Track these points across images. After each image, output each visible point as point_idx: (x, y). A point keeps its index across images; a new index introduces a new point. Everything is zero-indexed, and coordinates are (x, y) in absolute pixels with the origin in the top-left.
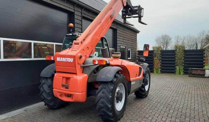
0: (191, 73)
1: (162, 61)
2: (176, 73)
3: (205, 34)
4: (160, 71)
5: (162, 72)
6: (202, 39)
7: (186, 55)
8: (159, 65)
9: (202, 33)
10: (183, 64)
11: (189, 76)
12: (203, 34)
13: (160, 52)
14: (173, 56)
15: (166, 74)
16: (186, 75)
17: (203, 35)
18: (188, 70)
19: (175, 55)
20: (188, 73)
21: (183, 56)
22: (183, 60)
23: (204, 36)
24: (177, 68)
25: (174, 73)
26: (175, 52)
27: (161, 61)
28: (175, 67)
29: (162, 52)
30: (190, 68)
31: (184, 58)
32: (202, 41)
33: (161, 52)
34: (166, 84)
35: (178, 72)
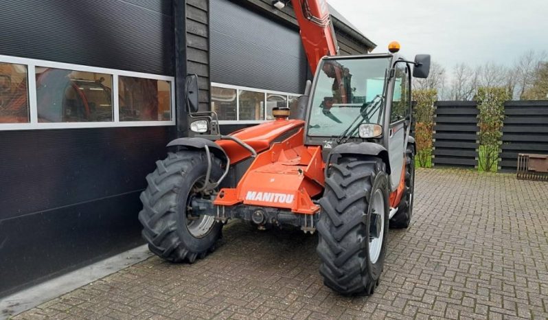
0: (524, 169)
1: (437, 132)
2: (476, 167)
3: (534, 61)
4: (432, 162)
5: (436, 164)
6: (524, 72)
7: (507, 115)
8: (430, 144)
9: (527, 58)
10: (500, 143)
11: (518, 178)
12: (529, 60)
13: (432, 106)
14: (470, 120)
15: (449, 170)
16: (507, 174)
17: (529, 62)
18: (517, 159)
19: (476, 115)
20: (516, 168)
21: (501, 119)
22: (499, 130)
23: (530, 65)
24: (482, 152)
25: (473, 166)
26: (479, 107)
27: (434, 132)
28: (474, 149)
29: (439, 107)
30: (523, 155)
31: (502, 125)
32: (525, 79)
33: (436, 108)
34: (460, 204)
35: (484, 166)
